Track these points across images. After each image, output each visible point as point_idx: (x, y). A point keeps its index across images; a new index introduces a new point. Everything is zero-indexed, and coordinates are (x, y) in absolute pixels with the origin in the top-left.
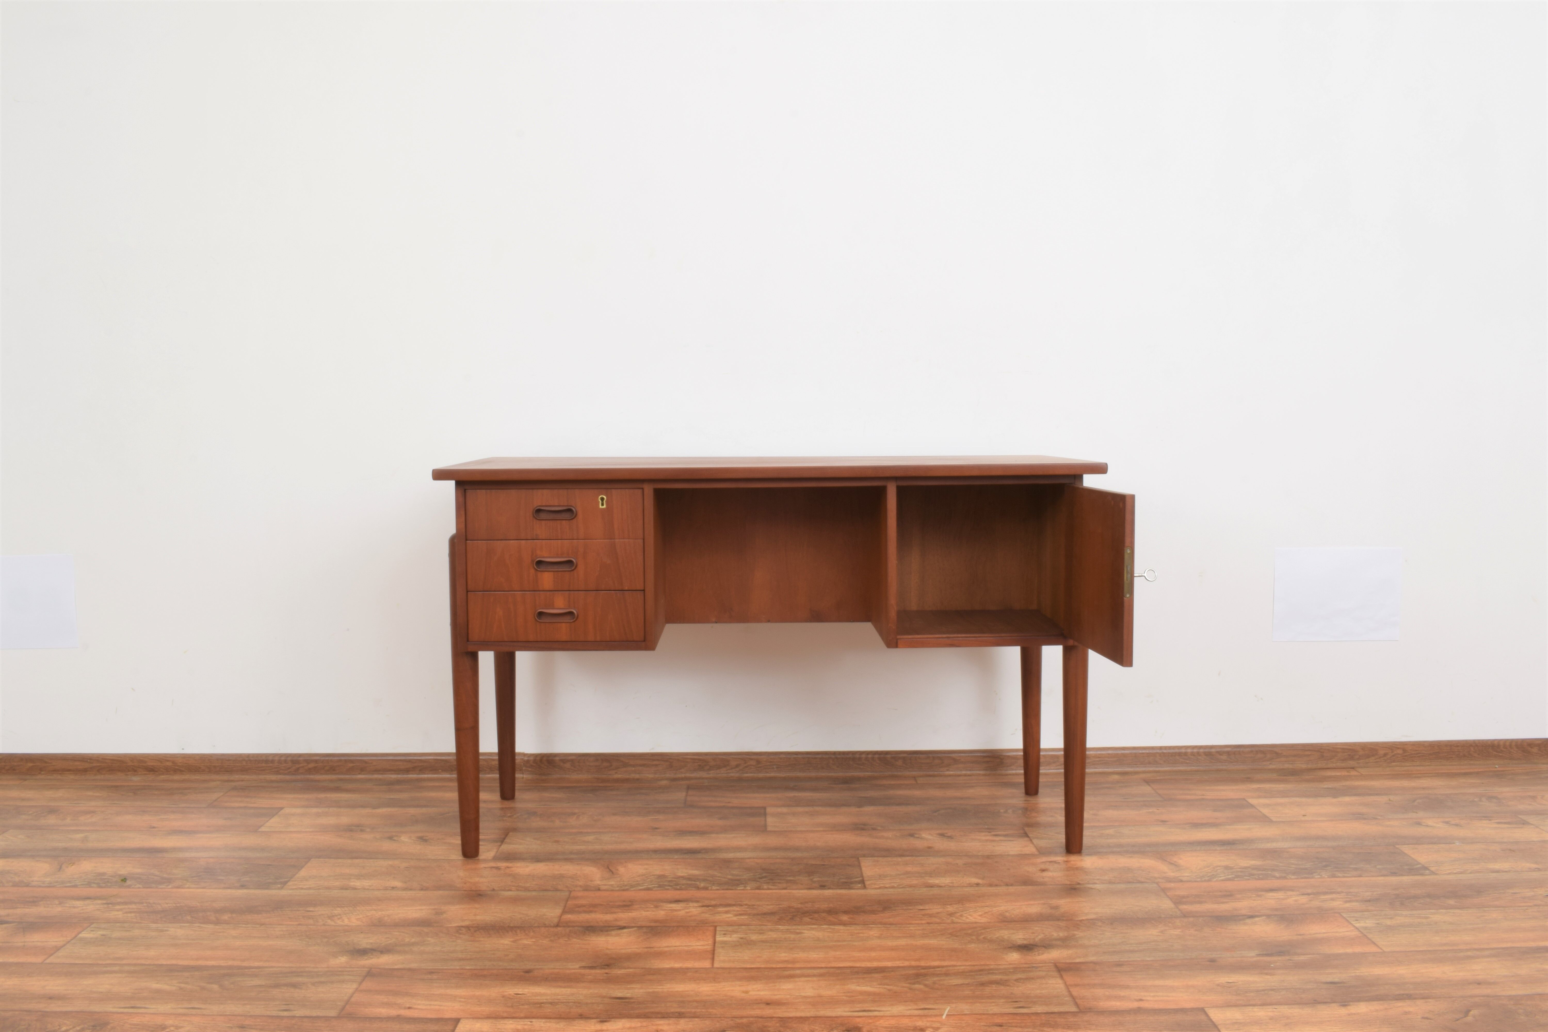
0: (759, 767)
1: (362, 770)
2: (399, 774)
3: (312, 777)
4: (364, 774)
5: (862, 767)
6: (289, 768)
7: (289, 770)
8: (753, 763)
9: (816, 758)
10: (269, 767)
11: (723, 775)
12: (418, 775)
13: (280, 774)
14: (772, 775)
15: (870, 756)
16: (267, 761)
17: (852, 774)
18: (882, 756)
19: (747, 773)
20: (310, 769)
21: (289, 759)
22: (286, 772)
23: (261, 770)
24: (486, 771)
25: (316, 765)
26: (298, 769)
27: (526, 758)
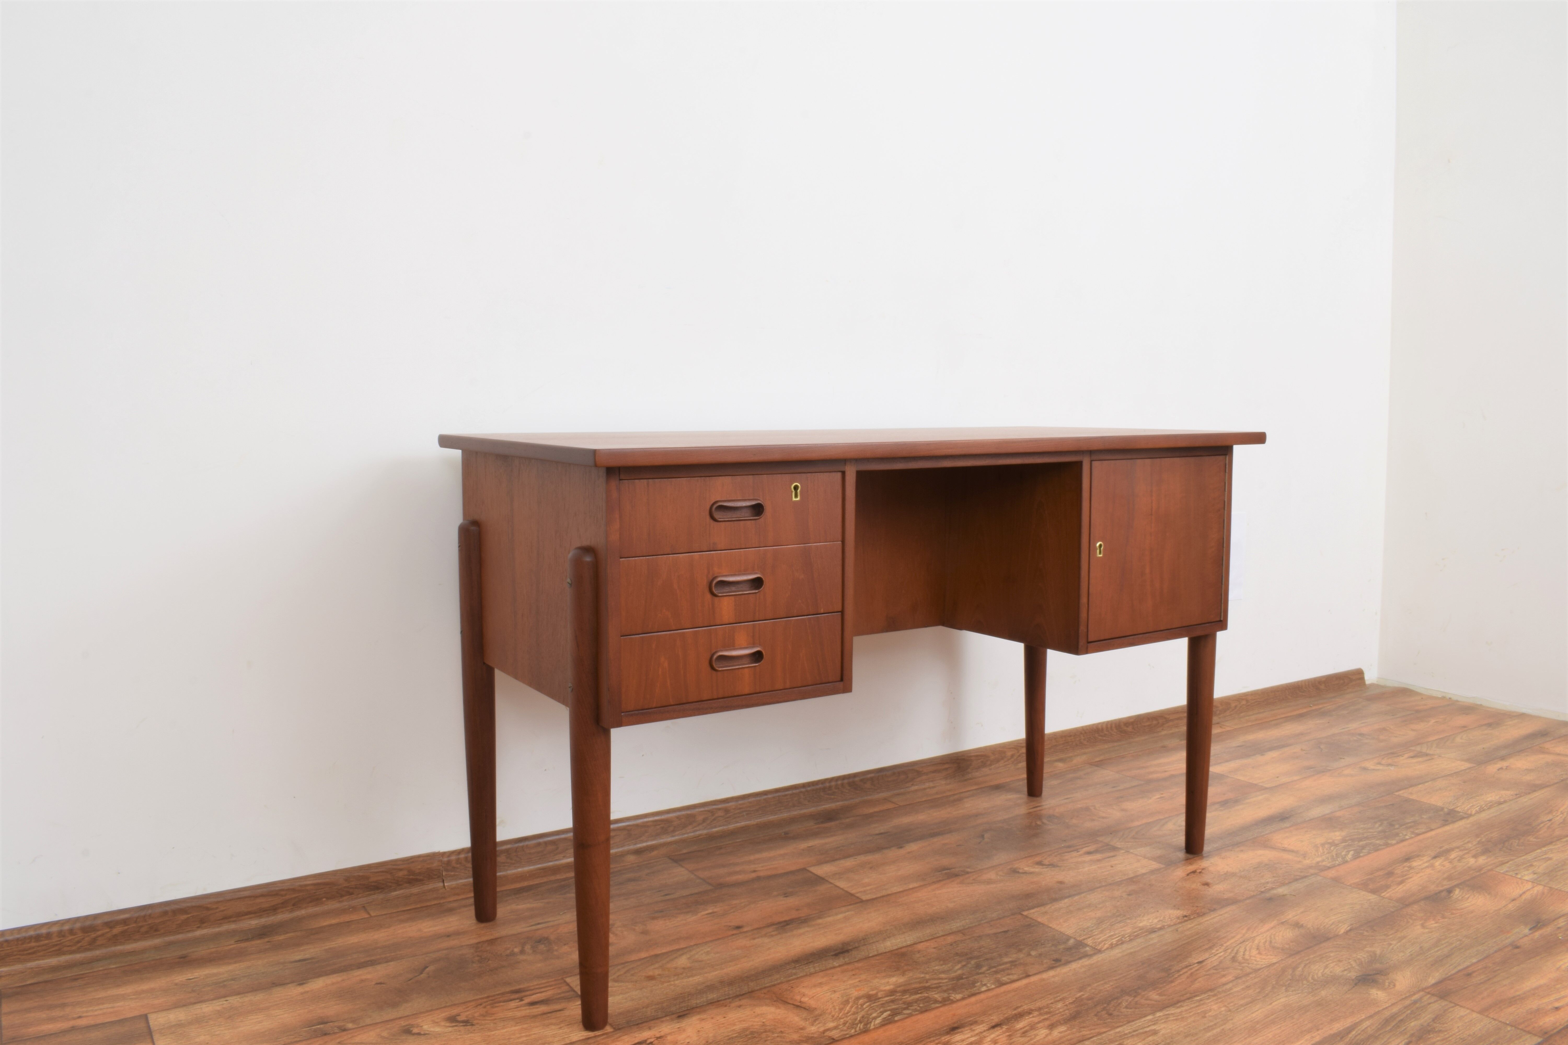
0: (728, 818)
1: (203, 922)
2: (260, 917)
3: (120, 948)
4: (206, 928)
5: (833, 797)
6: (78, 942)
7: (79, 945)
8: (720, 813)
9: (786, 795)
10: (43, 945)
11: (690, 834)
12: (292, 911)
13: (64, 954)
14: (743, 824)
15: (839, 782)
16: (38, 938)
17: (824, 807)
18: (851, 780)
19: (715, 827)
20: (115, 936)
21: (78, 925)
22: (74, 948)
23: (29, 954)
24: (391, 887)
25: (126, 927)
26: (95, 940)
27: (445, 859)
